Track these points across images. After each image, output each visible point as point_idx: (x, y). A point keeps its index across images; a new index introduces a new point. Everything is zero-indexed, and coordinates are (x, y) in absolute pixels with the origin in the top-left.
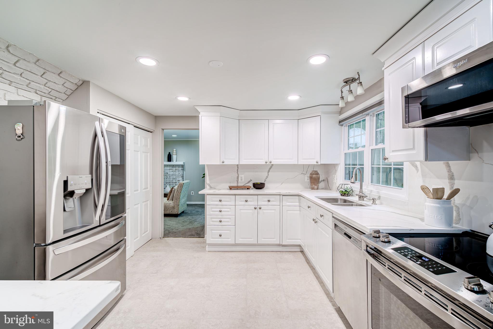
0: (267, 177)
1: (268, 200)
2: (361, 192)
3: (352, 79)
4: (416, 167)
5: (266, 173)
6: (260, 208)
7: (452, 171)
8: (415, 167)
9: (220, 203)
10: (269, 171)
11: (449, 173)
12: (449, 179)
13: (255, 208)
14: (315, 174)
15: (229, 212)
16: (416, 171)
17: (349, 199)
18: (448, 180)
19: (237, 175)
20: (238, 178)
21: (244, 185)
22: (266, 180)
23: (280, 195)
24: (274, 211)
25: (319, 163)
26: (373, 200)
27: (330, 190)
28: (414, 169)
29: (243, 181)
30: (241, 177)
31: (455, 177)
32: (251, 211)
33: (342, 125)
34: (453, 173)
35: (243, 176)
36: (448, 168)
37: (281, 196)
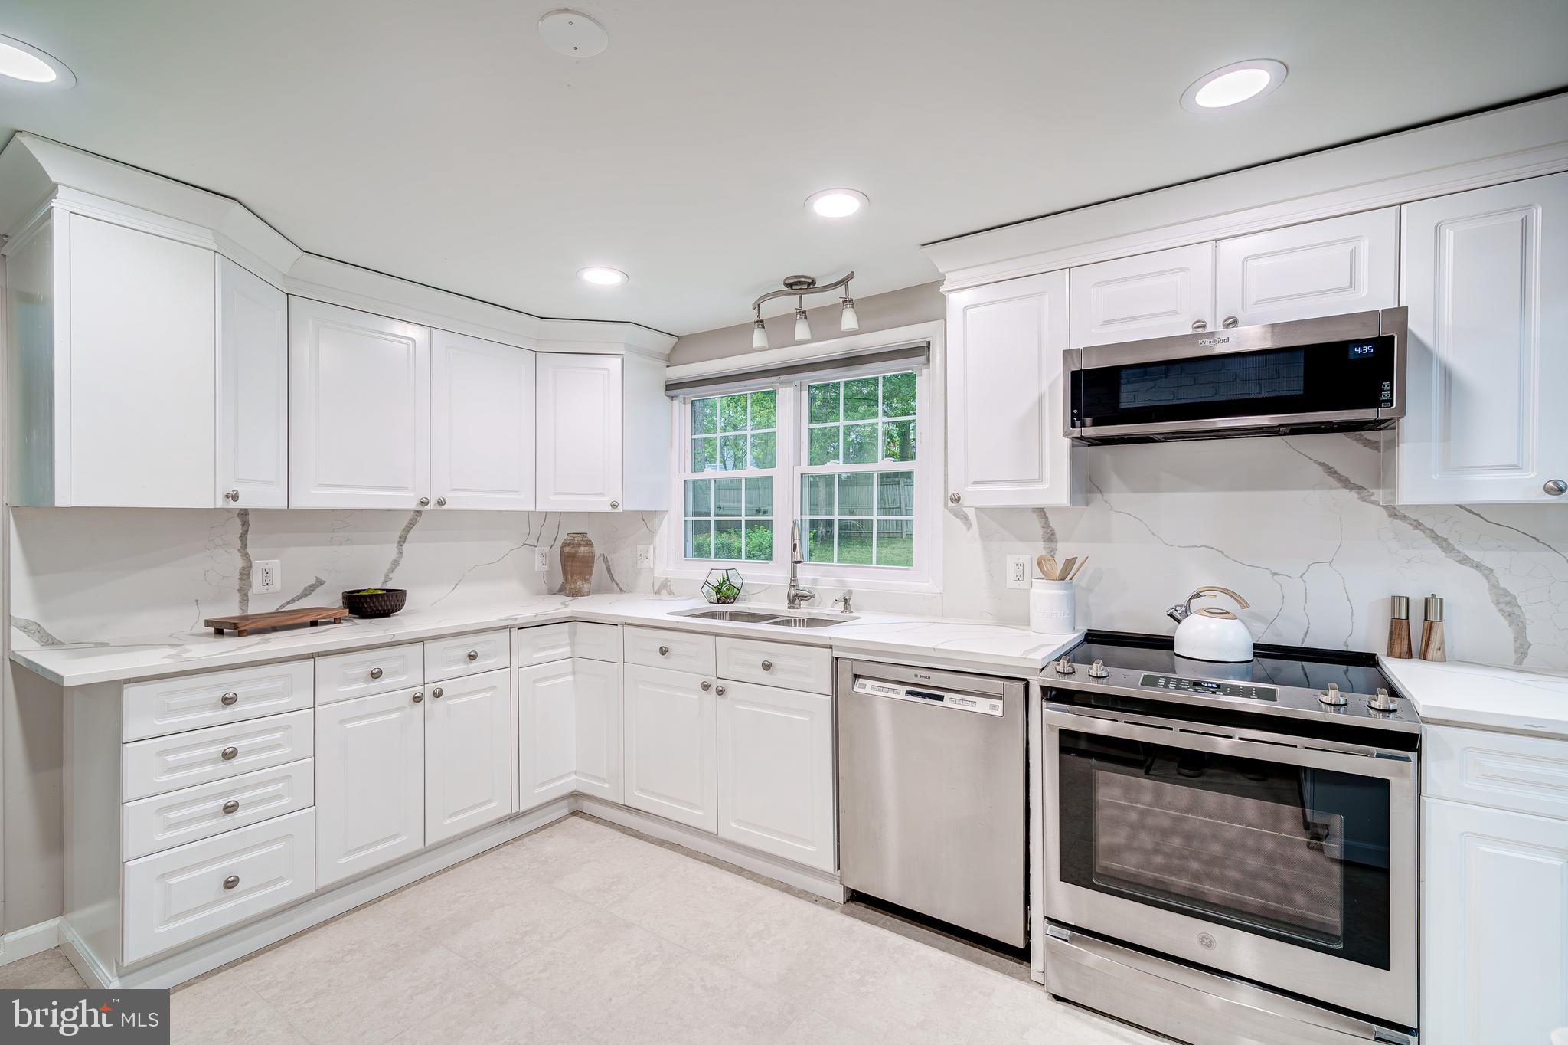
0: (396, 563)
1: (470, 656)
2: (794, 586)
3: (810, 281)
4: (965, 519)
5: (392, 551)
6: (438, 694)
7: (1051, 525)
8: (961, 519)
9: (227, 713)
10: (403, 540)
11: (1044, 530)
12: (1044, 541)
13: (417, 699)
14: (584, 545)
15: (278, 746)
16: (965, 528)
17: (749, 608)
18: (1043, 543)
19: (240, 563)
20: (249, 575)
21: (283, 606)
22: (391, 575)
23: (508, 627)
24: (488, 694)
25: (620, 509)
26: (846, 603)
27: (621, 590)
28: (959, 523)
29: (277, 585)
30: (267, 572)
31: (1057, 536)
32: (396, 715)
33: (672, 398)
34: (1053, 530)
35: (275, 564)
36: (1043, 520)
37: (514, 632)
